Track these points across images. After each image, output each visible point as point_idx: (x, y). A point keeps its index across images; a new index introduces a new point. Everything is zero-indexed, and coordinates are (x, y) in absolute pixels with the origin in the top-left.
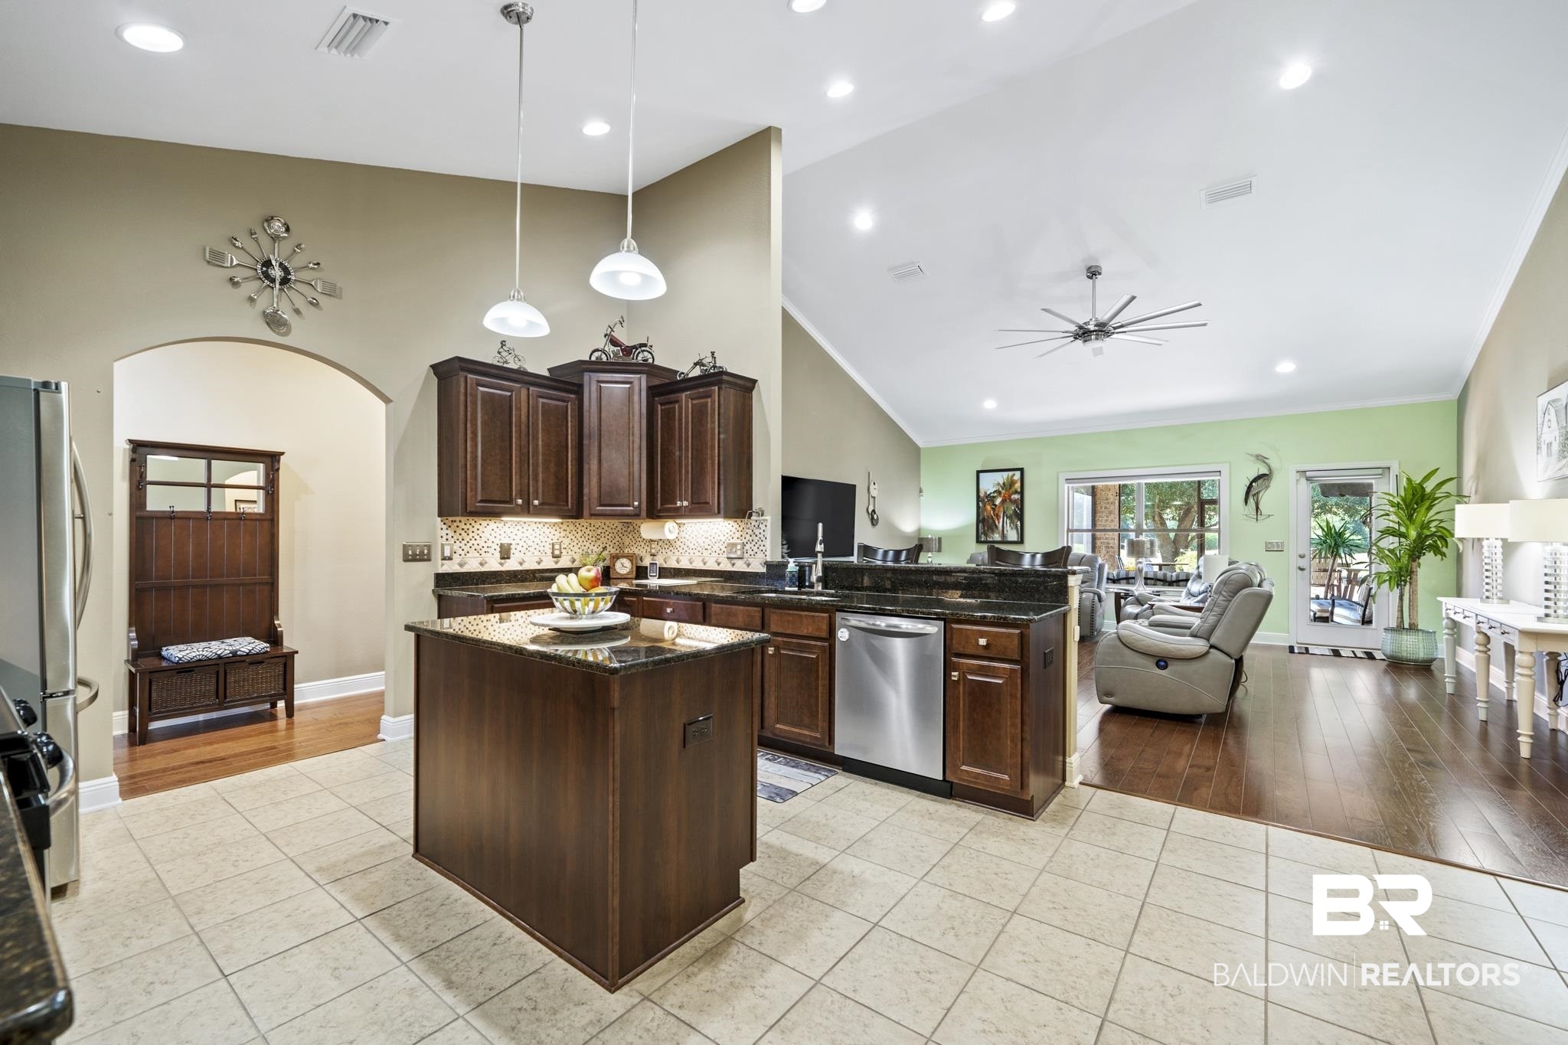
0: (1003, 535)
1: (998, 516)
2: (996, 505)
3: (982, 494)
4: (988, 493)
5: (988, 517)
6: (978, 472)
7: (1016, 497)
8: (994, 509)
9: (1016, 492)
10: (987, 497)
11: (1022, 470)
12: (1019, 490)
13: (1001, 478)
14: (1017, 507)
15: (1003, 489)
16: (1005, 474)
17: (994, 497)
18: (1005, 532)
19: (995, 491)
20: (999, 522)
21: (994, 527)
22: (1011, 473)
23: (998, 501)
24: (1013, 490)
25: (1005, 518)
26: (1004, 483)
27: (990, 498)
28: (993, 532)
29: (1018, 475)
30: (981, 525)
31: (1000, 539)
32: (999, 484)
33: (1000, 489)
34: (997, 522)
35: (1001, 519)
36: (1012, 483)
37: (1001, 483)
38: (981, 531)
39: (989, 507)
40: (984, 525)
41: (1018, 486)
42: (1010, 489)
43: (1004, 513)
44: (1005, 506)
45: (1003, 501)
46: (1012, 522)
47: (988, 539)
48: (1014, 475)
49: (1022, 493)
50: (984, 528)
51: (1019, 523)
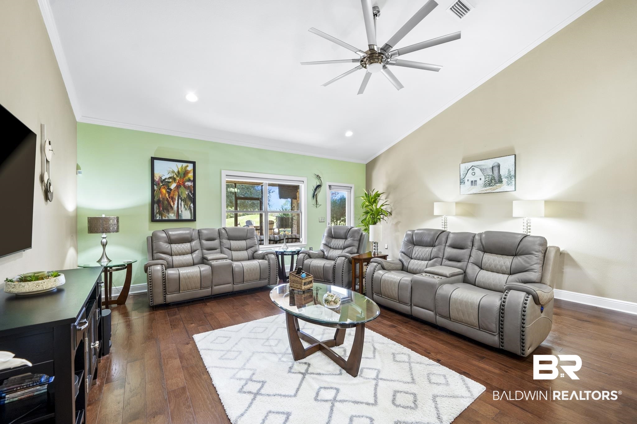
0: (178, 214)
1: (173, 199)
2: (171, 190)
3: (157, 178)
4: (163, 178)
5: (163, 199)
6: (153, 159)
7: (189, 184)
8: (169, 193)
9: (189, 180)
10: (162, 182)
11: (194, 163)
12: (192, 179)
13: (176, 167)
14: (191, 192)
15: (177, 176)
16: (180, 165)
17: (169, 182)
18: (180, 212)
19: (170, 178)
20: (174, 204)
21: (169, 208)
22: (185, 165)
23: (173, 186)
24: (187, 178)
25: (180, 200)
26: (178, 172)
27: (165, 183)
28: (168, 212)
29: (190, 167)
30: (156, 206)
31: (175, 218)
32: (173, 172)
33: (175, 176)
34: (172, 204)
35: (176, 202)
36: (186, 173)
37: (176, 171)
38: (156, 210)
39: (164, 191)
40: (159, 206)
41: (191, 175)
42: (184, 177)
43: (179, 196)
44: (180, 191)
45: (178, 187)
46: (186, 204)
47: (164, 218)
48: (187, 166)
49: (194, 181)
50: (159, 209)
51: (192, 205)
